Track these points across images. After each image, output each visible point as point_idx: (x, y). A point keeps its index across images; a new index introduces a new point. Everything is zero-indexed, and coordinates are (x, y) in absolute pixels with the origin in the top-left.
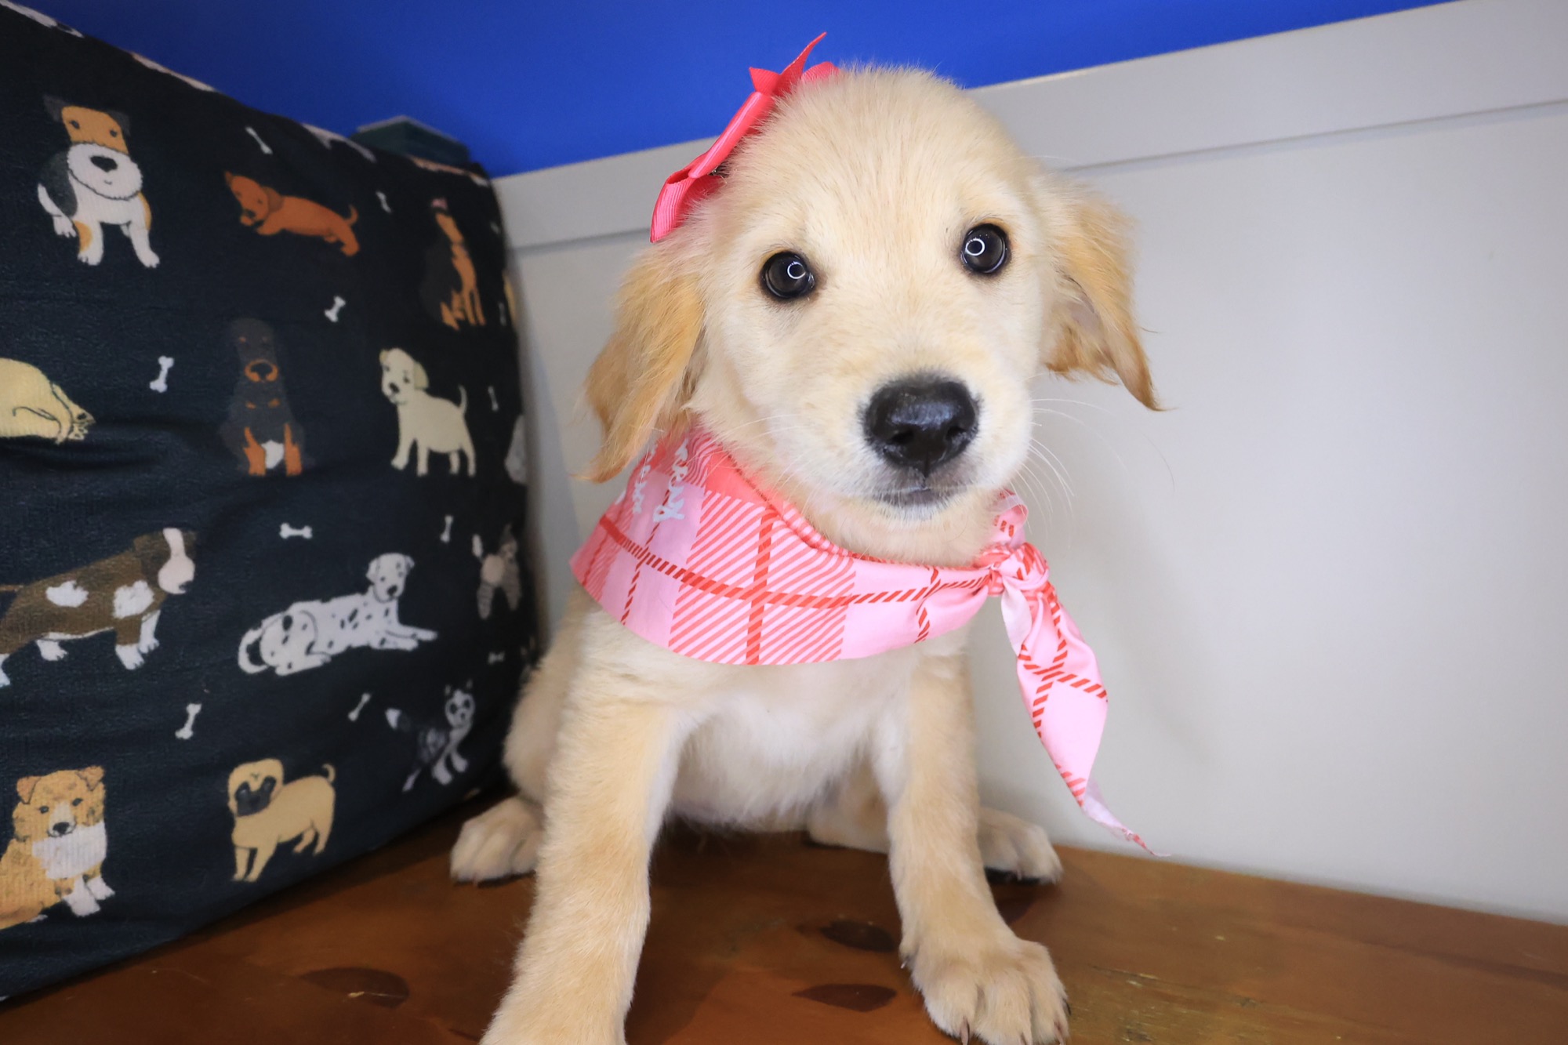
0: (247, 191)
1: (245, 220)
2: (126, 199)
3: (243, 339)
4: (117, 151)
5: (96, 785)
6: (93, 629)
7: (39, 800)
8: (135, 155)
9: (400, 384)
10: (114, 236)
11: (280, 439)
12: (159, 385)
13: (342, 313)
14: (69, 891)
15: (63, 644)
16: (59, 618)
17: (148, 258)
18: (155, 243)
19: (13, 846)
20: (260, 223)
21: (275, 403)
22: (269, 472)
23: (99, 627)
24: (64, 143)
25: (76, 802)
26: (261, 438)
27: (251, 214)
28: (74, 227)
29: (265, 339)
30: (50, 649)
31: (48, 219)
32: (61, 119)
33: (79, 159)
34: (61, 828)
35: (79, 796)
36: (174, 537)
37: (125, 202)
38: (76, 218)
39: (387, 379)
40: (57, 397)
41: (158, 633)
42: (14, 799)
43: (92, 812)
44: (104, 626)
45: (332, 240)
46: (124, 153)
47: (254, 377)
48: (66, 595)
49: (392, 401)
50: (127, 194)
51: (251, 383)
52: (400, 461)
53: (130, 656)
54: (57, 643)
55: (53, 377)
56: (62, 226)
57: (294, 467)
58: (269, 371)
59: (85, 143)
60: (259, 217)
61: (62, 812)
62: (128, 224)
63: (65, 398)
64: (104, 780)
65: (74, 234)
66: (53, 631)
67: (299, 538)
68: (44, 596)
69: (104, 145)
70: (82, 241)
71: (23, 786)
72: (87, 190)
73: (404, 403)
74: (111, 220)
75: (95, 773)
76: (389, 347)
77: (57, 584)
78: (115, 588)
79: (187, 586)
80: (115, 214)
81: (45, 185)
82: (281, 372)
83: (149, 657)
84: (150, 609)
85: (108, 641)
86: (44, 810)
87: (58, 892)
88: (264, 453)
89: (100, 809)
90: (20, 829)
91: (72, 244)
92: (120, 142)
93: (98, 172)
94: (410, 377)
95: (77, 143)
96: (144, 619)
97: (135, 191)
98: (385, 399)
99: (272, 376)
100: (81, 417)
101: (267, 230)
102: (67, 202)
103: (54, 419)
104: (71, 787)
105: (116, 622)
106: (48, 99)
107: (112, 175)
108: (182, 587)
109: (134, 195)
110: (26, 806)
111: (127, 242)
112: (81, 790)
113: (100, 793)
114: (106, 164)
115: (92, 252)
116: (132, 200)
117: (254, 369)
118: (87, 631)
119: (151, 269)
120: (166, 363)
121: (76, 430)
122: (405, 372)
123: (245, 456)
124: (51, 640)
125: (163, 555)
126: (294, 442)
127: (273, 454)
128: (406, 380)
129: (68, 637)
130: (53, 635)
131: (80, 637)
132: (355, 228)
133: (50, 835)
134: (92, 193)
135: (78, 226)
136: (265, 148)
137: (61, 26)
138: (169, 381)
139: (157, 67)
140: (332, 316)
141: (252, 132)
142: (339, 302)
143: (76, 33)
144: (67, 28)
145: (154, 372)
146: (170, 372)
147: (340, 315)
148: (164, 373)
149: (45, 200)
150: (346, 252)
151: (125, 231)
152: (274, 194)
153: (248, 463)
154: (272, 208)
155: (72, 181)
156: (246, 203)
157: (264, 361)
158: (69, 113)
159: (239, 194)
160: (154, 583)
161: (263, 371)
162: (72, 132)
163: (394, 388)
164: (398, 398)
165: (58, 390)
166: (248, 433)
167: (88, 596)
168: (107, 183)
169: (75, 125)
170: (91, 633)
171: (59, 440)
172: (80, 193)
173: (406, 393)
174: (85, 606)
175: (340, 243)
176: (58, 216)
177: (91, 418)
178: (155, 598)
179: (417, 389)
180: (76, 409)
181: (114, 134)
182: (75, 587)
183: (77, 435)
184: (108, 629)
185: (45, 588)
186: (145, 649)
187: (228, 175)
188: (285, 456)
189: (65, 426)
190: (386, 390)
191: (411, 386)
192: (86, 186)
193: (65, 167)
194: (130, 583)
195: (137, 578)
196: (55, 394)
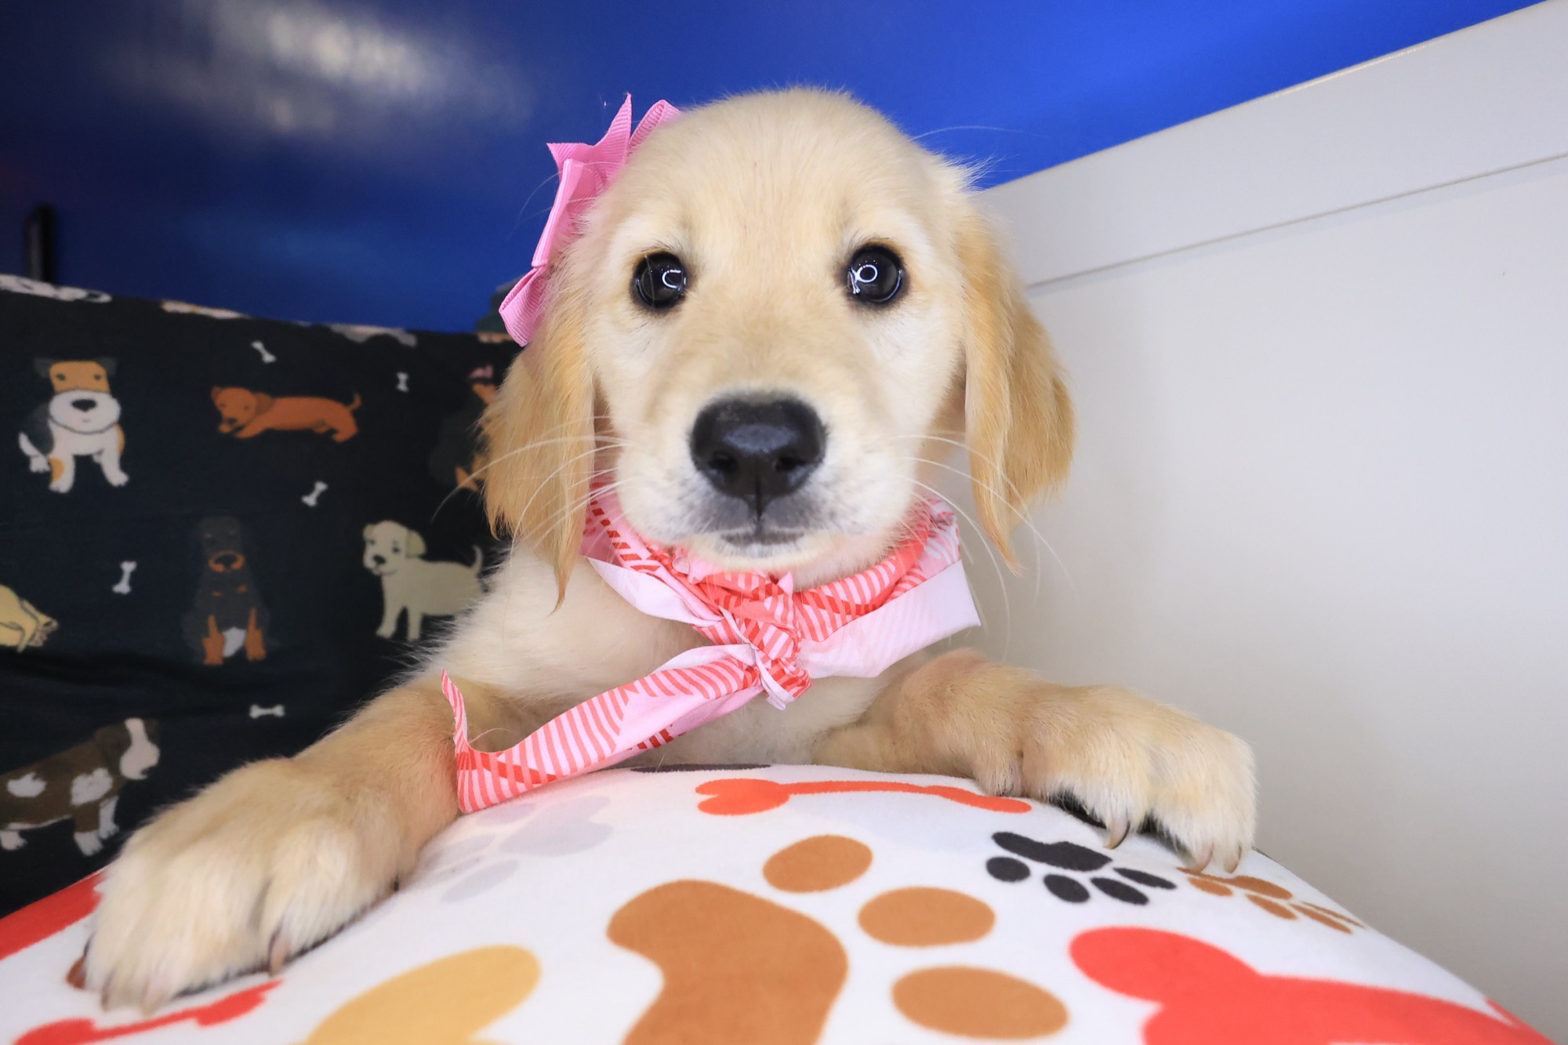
0: (234, 400)
1: (225, 428)
2: (101, 432)
3: (208, 536)
4: (98, 391)
6: (52, 818)
9: (387, 554)
10: (86, 466)
11: (242, 624)
12: (123, 587)
13: (322, 498)
15: (23, 834)
16: (19, 809)
17: (116, 477)
18: (125, 464)
20: (240, 428)
21: (243, 589)
22: (226, 660)
23: (57, 815)
24: (47, 392)
26: (224, 625)
27: (232, 421)
28: (49, 464)
29: (232, 532)
30: (10, 839)
31: (26, 460)
32: (48, 374)
33: (60, 408)
36: (135, 726)
37: (98, 434)
38: (51, 456)
39: (370, 553)
40: (26, 611)
44: (62, 813)
45: (323, 430)
46: (106, 392)
47: (219, 568)
48: (26, 786)
49: (376, 572)
50: (102, 427)
51: (216, 574)
52: (387, 629)
53: (88, 842)
54: (17, 833)
56: (38, 464)
57: (256, 652)
58: (234, 559)
60: (241, 422)
62: (100, 453)
63: (31, 609)
65: (47, 468)
66: (13, 821)
67: (271, 717)
68: (6, 789)
69: (86, 389)
70: (54, 474)
72: (65, 430)
73: (391, 573)
74: (83, 450)
76: (376, 519)
77: (18, 777)
78: (72, 777)
80: (86, 446)
81: (25, 432)
82: (248, 561)
84: (108, 796)
85: (67, 829)
88: (223, 642)
91: (46, 477)
92: (104, 384)
93: (79, 414)
94: (402, 545)
95: (61, 392)
96: (102, 804)
97: (111, 423)
98: (367, 573)
99: (239, 564)
100: (47, 624)
101: (248, 433)
102: (44, 443)
105: (73, 809)
106: (38, 363)
107: (91, 413)
108: (144, 772)
109: (110, 427)
114: (85, 405)
115: (63, 482)
116: (107, 433)
117: (218, 561)
118: (45, 819)
120: (128, 568)
121: (37, 639)
122: (395, 542)
123: (202, 647)
124: (13, 831)
125: (124, 742)
126: (259, 625)
127: (233, 640)
128: (396, 550)
129: (27, 826)
130: (17, 826)
131: (39, 826)
132: (356, 414)
134: (70, 432)
135: (52, 462)
136: (268, 358)
137: (91, 296)
138: (132, 583)
139: (184, 308)
140: (310, 500)
141: (258, 346)
142: (320, 487)
143: (105, 298)
144: (96, 296)
145: (118, 576)
146: (133, 575)
147: (320, 499)
148: (126, 577)
149: (26, 445)
150: (339, 438)
151: (96, 459)
152: (265, 398)
153: (203, 654)
154: (259, 411)
155: (52, 426)
156: (227, 413)
157: (230, 552)
158: (57, 369)
159: (223, 405)
160: (114, 770)
161: (227, 561)
162: (57, 384)
163: (380, 560)
164: (384, 568)
165: (27, 605)
166: (212, 621)
167: (47, 787)
168: (85, 421)
169: (61, 377)
170: (50, 822)
171: (21, 648)
172: (57, 432)
173: (393, 562)
174: (42, 795)
175: (332, 431)
176: (36, 456)
177: (55, 624)
178: (115, 784)
179: (408, 556)
180: (43, 619)
181: (97, 377)
182: (35, 778)
183: (37, 642)
184: (66, 817)
185: (6, 782)
186: (104, 836)
187: (216, 389)
188: (245, 642)
189: (28, 634)
190: (369, 562)
191: (402, 555)
192: (65, 427)
193: (46, 414)
194: (89, 771)
195: (96, 766)
196: (23, 607)
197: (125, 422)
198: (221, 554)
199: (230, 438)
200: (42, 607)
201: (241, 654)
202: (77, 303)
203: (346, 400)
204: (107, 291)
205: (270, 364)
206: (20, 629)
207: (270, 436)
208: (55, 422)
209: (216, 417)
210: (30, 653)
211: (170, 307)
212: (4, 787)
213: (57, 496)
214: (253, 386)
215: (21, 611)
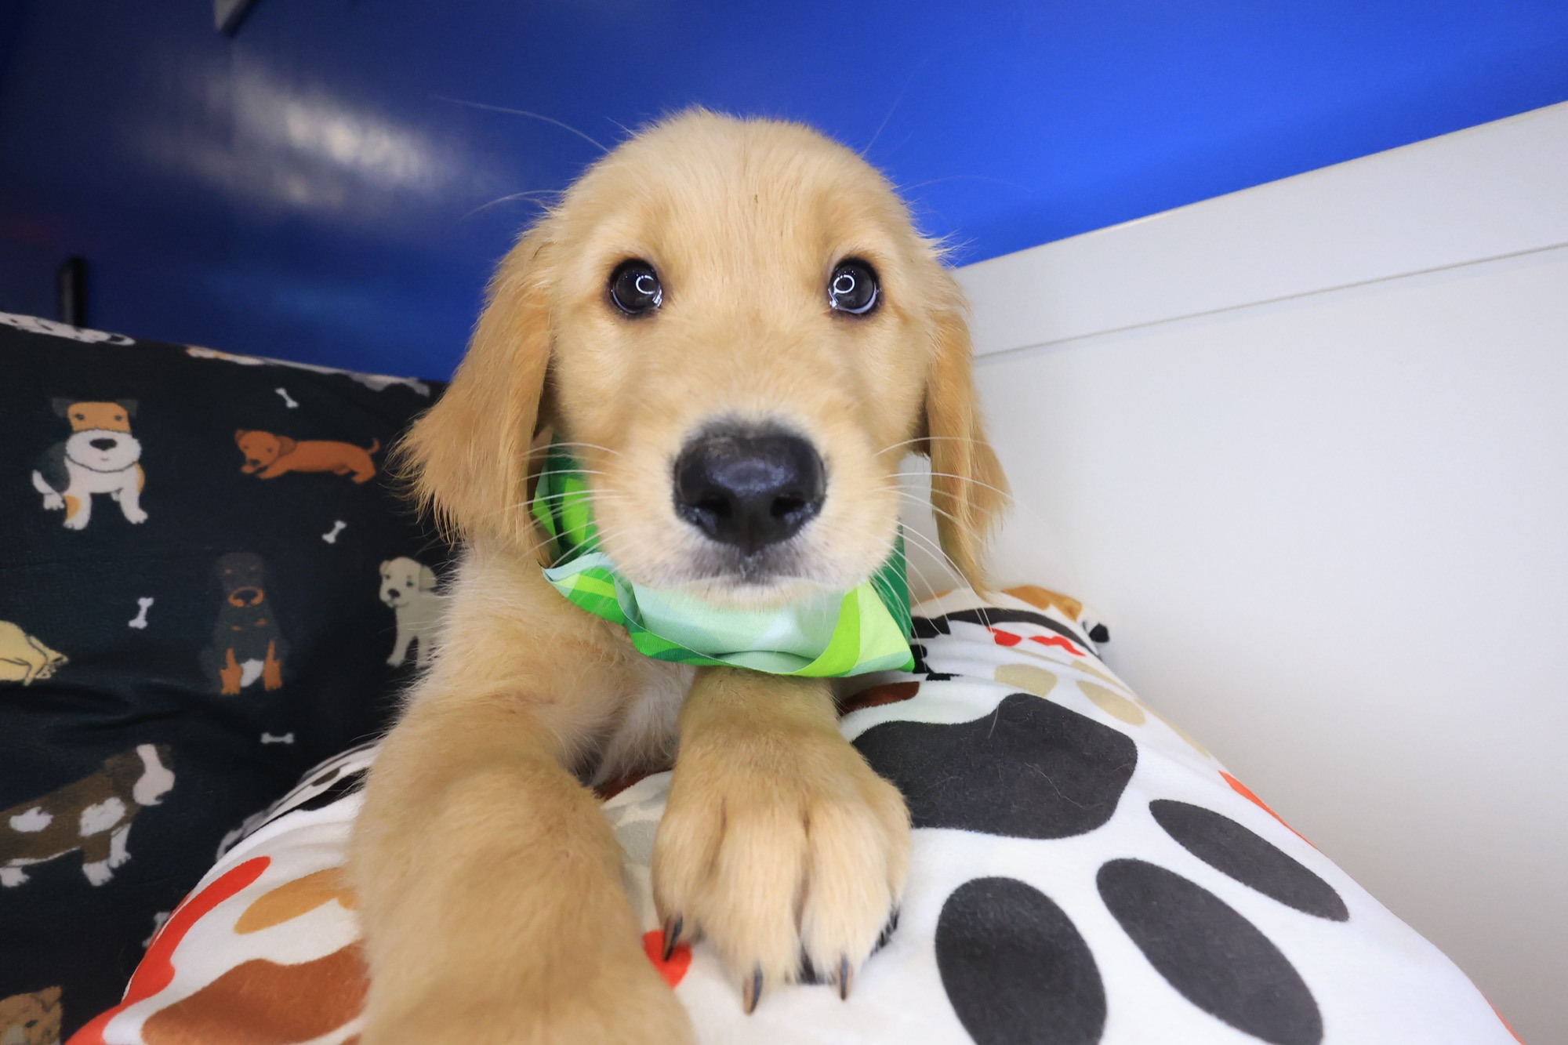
0: (257, 443)
1: (248, 469)
2: (121, 470)
3: (229, 572)
4: (118, 431)
5: (52, 1006)
6: (57, 852)
8: (136, 432)
9: (400, 586)
10: (104, 505)
11: (260, 656)
12: (139, 622)
13: (341, 535)
15: (26, 869)
16: (21, 844)
17: (135, 514)
18: (144, 502)
20: (264, 469)
21: (262, 622)
22: (243, 690)
23: (65, 848)
24: (65, 431)
25: (30, 1024)
26: (242, 658)
27: (255, 462)
28: (64, 501)
29: (253, 568)
30: (12, 876)
31: (40, 497)
32: (66, 413)
33: (78, 447)
35: (34, 1018)
36: (148, 753)
37: (119, 474)
38: (66, 494)
39: (385, 587)
40: (34, 647)
41: (129, 847)
43: (48, 1032)
44: (70, 845)
45: (343, 472)
46: (129, 434)
47: (239, 603)
48: (31, 821)
49: (390, 605)
50: (121, 465)
51: (236, 608)
52: (397, 658)
53: (97, 873)
54: (19, 870)
56: (52, 501)
57: (274, 682)
58: (254, 595)
59: (87, 430)
60: (264, 463)
61: (15, 1036)
62: (119, 491)
63: (40, 645)
64: (62, 999)
65: (62, 506)
66: (17, 857)
67: (281, 744)
69: (107, 429)
70: (69, 511)
72: (83, 469)
73: (402, 606)
74: (102, 490)
75: (52, 993)
77: (21, 812)
78: (81, 809)
79: (166, 797)
80: (103, 485)
81: (39, 470)
82: (269, 595)
83: (119, 872)
84: (120, 824)
85: (76, 860)
88: (242, 672)
89: (56, 1027)
91: (61, 514)
92: (125, 424)
93: (97, 452)
94: (415, 580)
95: (78, 432)
96: (113, 833)
97: (130, 462)
99: (259, 599)
101: (269, 474)
102: (59, 481)
104: (25, 1010)
105: (82, 841)
106: (55, 402)
107: (110, 452)
108: (158, 798)
109: (129, 466)
111: (116, 506)
112: (36, 1012)
113: (56, 1013)
114: (104, 445)
115: (79, 519)
116: (127, 472)
117: (238, 596)
118: (51, 854)
120: (145, 603)
121: (45, 673)
122: (409, 577)
123: (219, 678)
124: (15, 867)
125: (137, 771)
126: (276, 657)
127: (252, 671)
128: (409, 584)
129: (32, 861)
130: (19, 862)
131: (45, 860)
134: (88, 471)
135: (67, 500)
136: (291, 404)
137: (114, 338)
138: (148, 617)
139: (209, 354)
140: (330, 538)
141: (282, 392)
142: (340, 525)
143: (128, 341)
144: (120, 339)
145: (134, 611)
146: (150, 610)
147: (338, 537)
148: (143, 612)
149: (39, 482)
150: (358, 479)
151: (115, 497)
152: (289, 442)
153: (220, 683)
154: (281, 454)
155: (68, 463)
156: (250, 454)
157: (250, 588)
158: (75, 409)
159: (246, 447)
160: (127, 797)
161: (247, 596)
162: (75, 423)
163: (394, 593)
164: (397, 601)
165: (34, 640)
166: (230, 654)
167: (53, 820)
168: (104, 460)
169: (80, 417)
170: (57, 856)
171: (28, 682)
172: (74, 471)
173: (407, 594)
174: (48, 829)
175: (352, 473)
176: (50, 494)
177: (65, 659)
178: (128, 812)
179: (421, 590)
180: (53, 655)
181: (118, 418)
182: (40, 813)
183: (45, 676)
184: (75, 848)
185: (9, 818)
186: (115, 864)
187: (239, 432)
188: (263, 672)
189: (35, 669)
190: (384, 596)
191: (414, 589)
192: (83, 465)
193: (63, 453)
194: (100, 802)
195: (108, 796)
196: (31, 644)
197: (144, 461)
198: (241, 589)
199: (252, 479)
200: (51, 643)
201: (258, 683)
202: (99, 345)
203: (365, 444)
204: (131, 336)
205: (293, 410)
206: (27, 664)
207: (292, 477)
208: (73, 461)
209: (240, 458)
210: (38, 689)
211: (195, 352)
212: (7, 824)
213: (72, 532)
214: (276, 430)
215: (30, 647)
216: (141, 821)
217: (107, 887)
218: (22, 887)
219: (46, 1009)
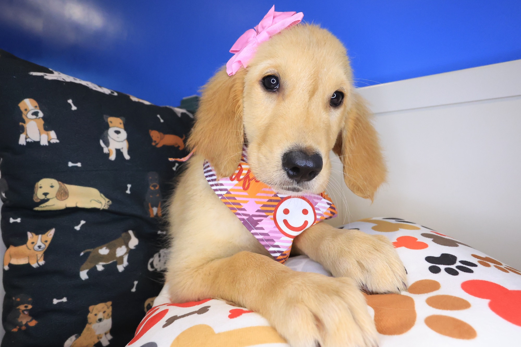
0: (155, 135)
1: (153, 144)
2: (122, 142)
3: (150, 178)
4: (121, 128)
5: (109, 307)
6: (111, 261)
7: (94, 312)
8: (126, 129)
10: (119, 152)
11: (157, 206)
12: (128, 192)
13: (177, 168)
14: (101, 338)
15: (103, 266)
16: (102, 258)
17: (127, 157)
19: (87, 326)
20: (157, 144)
21: (158, 195)
22: (154, 216)
23: (112, 260)
25: (104, 312)
26: (153, 206)
27: (155, 141)
28: (109, 150)
29: (156, 177)
30: (100, 268)
31: (102, 149)
32: (107, 121)
33: (111, 132)
34: (100, 320)
36: (131, 233)
38: (109, 148)
40: (102, 197)
41: (128, 261)
42: (88, 312)
43: (108, 315)
44: (114, 259)
45: (177, 146)
46: (123, 129)
47: (153, 188)
48: (104, 251)
50: (122, 140)
51: (151, 190)
53: (121, 268)
54: (101, 266)
55: (101, 192)
56: (106, 150)
57: (160, 214)
60: (157, 142)
61: (100, 315)
62: (122, 148)
63: (104, 197)
64: (112, 305)
65: (108, 152)
66: (101, 262)
68: (98, 252)
69: (118, 127)
70: (110, 154)
71: (91, 308)
74: (118, 148)
75: (109, 303)
77: (101, 248)
78: (116, 248)
79: (136, 246)
80: (118, 146)
81: (102, 140)
82: (160, 187)
83: (126, 268)
84: (126, 254)
85: (115, 264)
86: (96, 315)
87: (98, 338)
88: (153, 211)
89: (110, 314)
90: (89, 321)
91: (108, 155)
92: (122, 126)
93: (116, 135)
95: (111, 127)
96: (124, 256)
99: (157, 188)
100: (108, 202)
101: (159, 146)
102: (107, 144)
103: (101, 203)
104: (103, 308)
105: (117, 258)
106: (104, 117)
107: (119, 135)
109: (124, 140)
110: (91, 314)
112: (105, 309)
113: (110, 309)
114: (118, 132)
115: (113, 157)
116: (124, 142)
117: (152, 186)
118: (109, 261)
119: (128, 160)
120: (129, 186)
121: (106, 206)
123: (149, 212)
125: (129, 238)
126: (160, 207)
127: (155, 211)
129: (104, 263)
131: (108, 263)
133: (97, 322)
134: (114, 141)
135: (110, 150)
136: (162, 121)
138: (130, 191)
139: (136, 99)
140: (175, 169)
141: (159, 116)
142: (177, 165)
143: (116, 94)
144: (113, 93)
145: (126, 188)
146: (131, 188)
148: (129, 189)
149: (102, 144)
150: (181, 149)
151: (122, 150)
152: (162, 134)
153: (149, 214)
154: (161, 139)
155: (109, 138)
156: (154, 139)
157: (155, 184)
158: (110, 119)
159: (152, 136)
160: (127, 246)
161: (155, 186)
162: (110, 124)
165: (102, 195)
166: (150, 205)
167: (110, 251)
168: (118, 137)
169: (111, 122)
171: (101, 209)
172: (111, 141)
174: (109, 254)
175: (179, 147)
176: (105, 148)
177: (111, 202)
178: (127, 250)
180: (107, 200)
181: (121, 124)
182: (106, 249)
183: (106, 208)
184: (115, 260)
185: (98, 250)
186: (125, 266)
187: (150, 131)
188: (157, 211)
189: (103, 205)
192: (113, 139)
193: (107, 134)
194: (121, 247)
195: (122, 245)
196: (101, 196)
198: (153, 184)
199: (154, 147)
204: (116, 92)
205: (163, 123)
207: (164, 147)
208: (110, 137)
210: (104, 210)
211: (133, 98)
215: (101, 197)
216: (131, 252)
217: (123, 272)
218: (102, 272)
219: (108, 308)
